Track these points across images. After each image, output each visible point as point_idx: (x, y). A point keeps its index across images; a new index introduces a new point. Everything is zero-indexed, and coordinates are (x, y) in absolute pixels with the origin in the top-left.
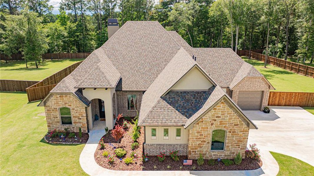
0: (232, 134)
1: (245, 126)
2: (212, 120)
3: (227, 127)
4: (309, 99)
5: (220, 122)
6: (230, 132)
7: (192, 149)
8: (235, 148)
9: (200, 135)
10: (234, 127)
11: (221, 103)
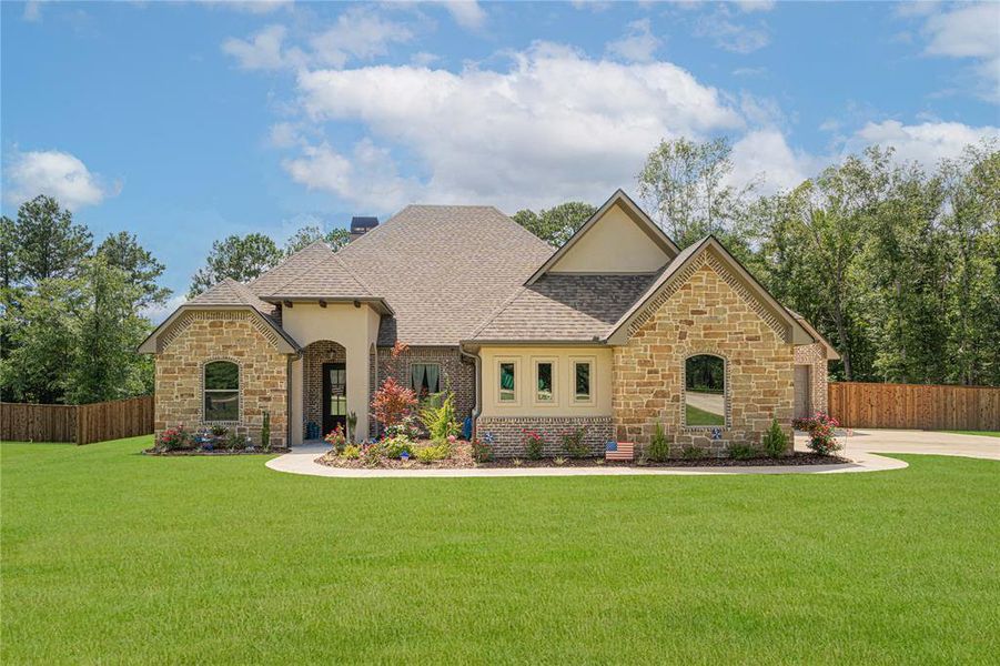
0: (744, 370)
1: (778, 341)
2: (681, 322)
3: (729, 345)
4: (945, 405)
5: (705, 328)
6: (738, 362)
7: (628, 421)
8: (760, 416)
9: (650, 372)
10: (747, 346)
11: (702, 269)
